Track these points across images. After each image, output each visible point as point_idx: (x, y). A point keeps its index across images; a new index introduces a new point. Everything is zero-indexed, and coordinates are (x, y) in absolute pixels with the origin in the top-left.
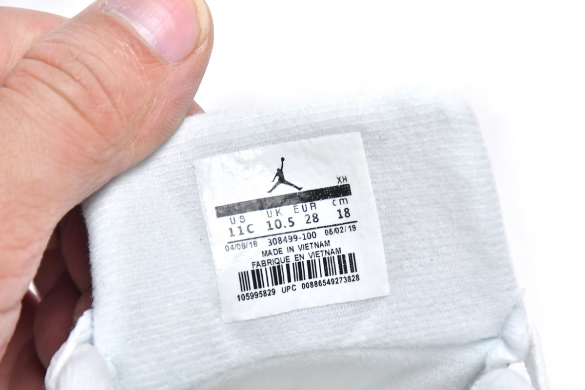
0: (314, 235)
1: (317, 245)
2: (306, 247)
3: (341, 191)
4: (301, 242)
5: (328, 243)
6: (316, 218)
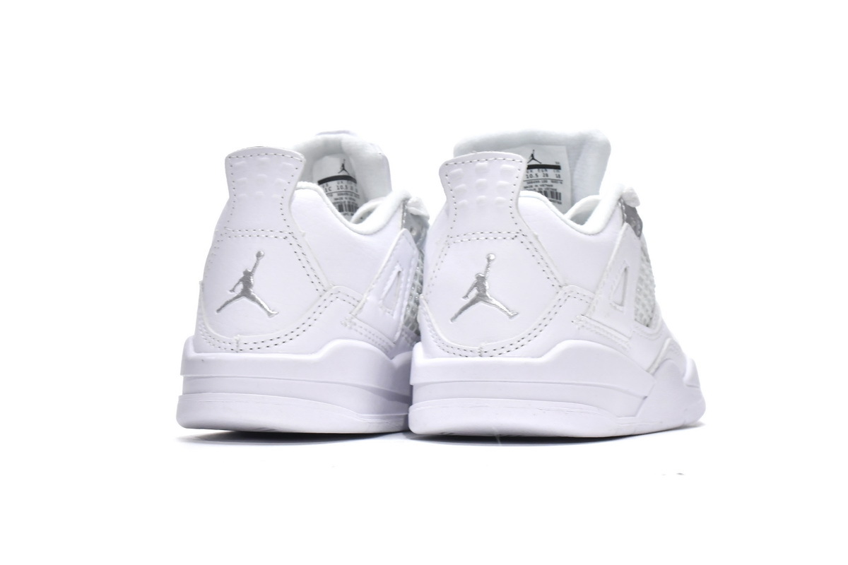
0: (546, 182)
1: (548, 186)
2: (543, 186)
3: (557, 167)
4: (541, 183)
5: (552, 186)
6: (547, 175)
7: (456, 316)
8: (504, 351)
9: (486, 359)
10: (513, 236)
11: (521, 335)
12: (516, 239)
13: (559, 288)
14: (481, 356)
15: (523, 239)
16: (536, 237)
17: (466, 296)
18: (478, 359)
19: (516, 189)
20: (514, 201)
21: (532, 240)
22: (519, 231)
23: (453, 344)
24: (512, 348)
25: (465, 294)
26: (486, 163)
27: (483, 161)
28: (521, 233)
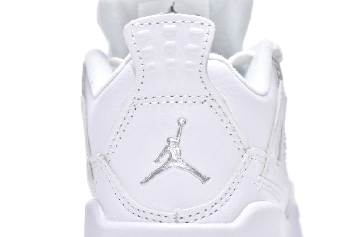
7: (147, 180)
8: (199, 217)
9: (181, 226)
10: (203, 100)
11: (214, 200)
12: (205, 103)
13: (244, 151)
14: (177, 222)
15: (213, 103)
16: (224, 101)
17: (157, 161)
18: (174, 226)
19: (206, 52)
20: (204, 65)
21: (221, 104)
22: (208, 96)
23: (145, 208)
24: (207, 214)
25: (156, 158)
26: (173, 26)
27: (170, 24)
28: (210, 97)
